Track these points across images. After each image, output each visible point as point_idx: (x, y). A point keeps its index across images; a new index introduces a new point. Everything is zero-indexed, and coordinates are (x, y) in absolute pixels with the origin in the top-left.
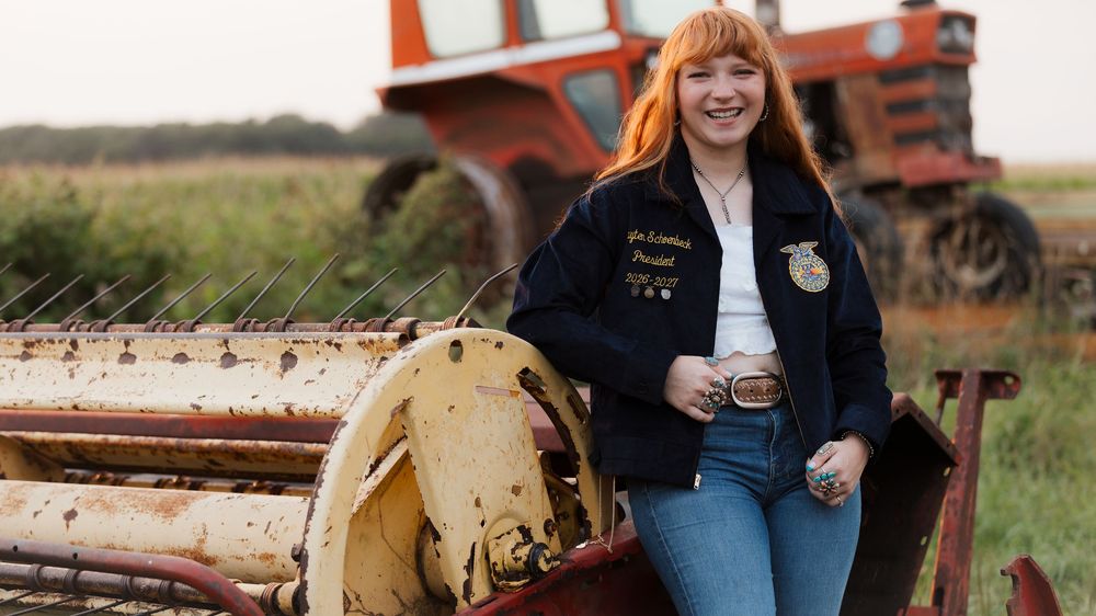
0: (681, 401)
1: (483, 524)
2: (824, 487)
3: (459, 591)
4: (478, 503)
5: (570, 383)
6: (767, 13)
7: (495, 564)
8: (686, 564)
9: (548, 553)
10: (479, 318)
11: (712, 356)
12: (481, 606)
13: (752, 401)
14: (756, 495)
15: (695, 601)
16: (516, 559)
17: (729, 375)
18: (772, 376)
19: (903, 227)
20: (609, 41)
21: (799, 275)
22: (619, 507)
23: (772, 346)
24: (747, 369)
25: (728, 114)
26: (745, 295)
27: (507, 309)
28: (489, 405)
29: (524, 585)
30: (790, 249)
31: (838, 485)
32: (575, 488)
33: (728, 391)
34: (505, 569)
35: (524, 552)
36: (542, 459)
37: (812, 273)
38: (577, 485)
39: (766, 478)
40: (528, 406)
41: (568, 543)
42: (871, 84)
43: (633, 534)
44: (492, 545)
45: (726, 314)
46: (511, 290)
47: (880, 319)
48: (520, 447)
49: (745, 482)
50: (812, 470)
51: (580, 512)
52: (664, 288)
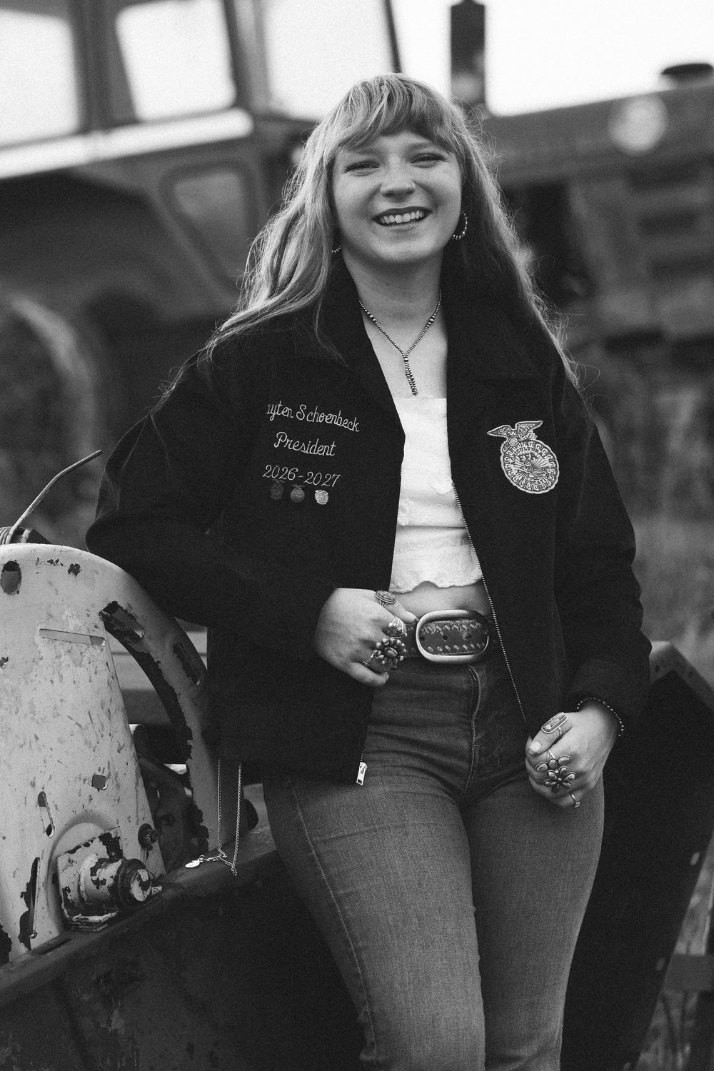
0: (340, 655)
1: (49, 831)
2: (552, 779)
3: (14, 930)
4: (42, 801)
5: (178, 627)
6: (467, 86)
7: (67, 890)
8: (348, 890)
9: (144, 875)
10: (44, 530)
11: (386, 588)
12: (47, 952)
13: (445, 652)
14: (451, 790)
15: (360, 944)
16: (98, 883)
17: (412, 617)
18: (474, 616)
19: (664, 399)
20: (236, 125)
21: (514, 469)
22: (248, 807)
23: (476, 573)
24: (438, 606)
25: (407, 217)
26: (436, 500)
27: (88, 516)
28: (58, 657)
29: (110, 921)
30: (502, 431)
31: (572, 776)
32: (184, 779)
33: (410, 641)
34: (81, 898)
35: (109, 873)
36: (137, 738)
37: (534, 467)
38: (187, 774)
39: (465, 765)
40: (115, 657)
41: (174, 861)
42: (617, 190)
43: (270, 845)
44: (62, 862)
45: (411, 527)
46: (95, 490)
47: (632, 532)
48: (104, 717)
49: (436, 771)
50: (536, 755)
51: (192, 814)
52: (319, 488)
